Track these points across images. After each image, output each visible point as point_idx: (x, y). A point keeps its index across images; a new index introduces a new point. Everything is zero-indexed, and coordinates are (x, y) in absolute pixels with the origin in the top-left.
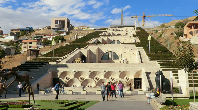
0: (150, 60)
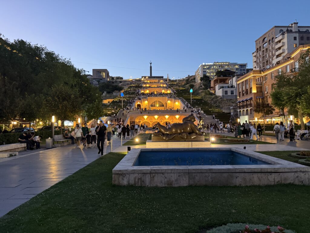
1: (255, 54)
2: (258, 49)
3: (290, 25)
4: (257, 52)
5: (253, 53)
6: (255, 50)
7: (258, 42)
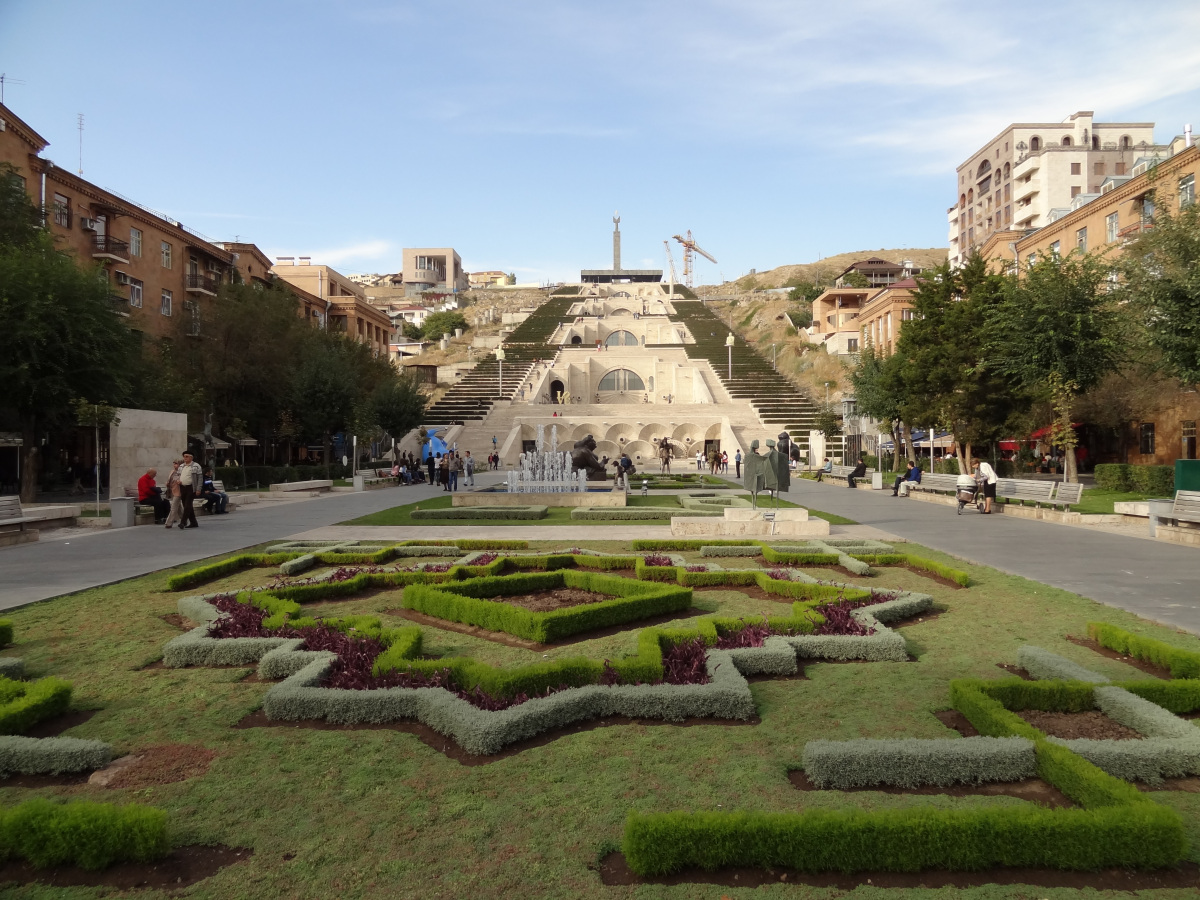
0: (733, 397)
1: (955, 214)
2: (963, 196)
3: (1068, 121)
4: (963, 207)
5: (952, 209)
6: (956, 199)
7: (965, 172)
